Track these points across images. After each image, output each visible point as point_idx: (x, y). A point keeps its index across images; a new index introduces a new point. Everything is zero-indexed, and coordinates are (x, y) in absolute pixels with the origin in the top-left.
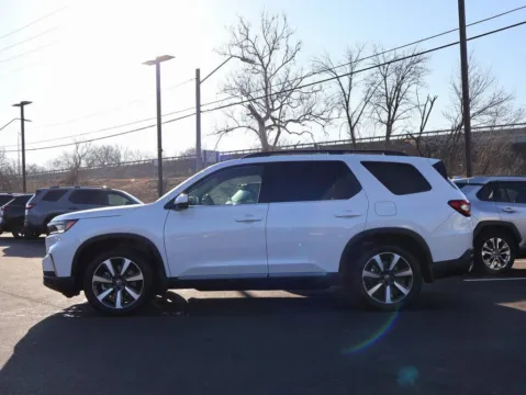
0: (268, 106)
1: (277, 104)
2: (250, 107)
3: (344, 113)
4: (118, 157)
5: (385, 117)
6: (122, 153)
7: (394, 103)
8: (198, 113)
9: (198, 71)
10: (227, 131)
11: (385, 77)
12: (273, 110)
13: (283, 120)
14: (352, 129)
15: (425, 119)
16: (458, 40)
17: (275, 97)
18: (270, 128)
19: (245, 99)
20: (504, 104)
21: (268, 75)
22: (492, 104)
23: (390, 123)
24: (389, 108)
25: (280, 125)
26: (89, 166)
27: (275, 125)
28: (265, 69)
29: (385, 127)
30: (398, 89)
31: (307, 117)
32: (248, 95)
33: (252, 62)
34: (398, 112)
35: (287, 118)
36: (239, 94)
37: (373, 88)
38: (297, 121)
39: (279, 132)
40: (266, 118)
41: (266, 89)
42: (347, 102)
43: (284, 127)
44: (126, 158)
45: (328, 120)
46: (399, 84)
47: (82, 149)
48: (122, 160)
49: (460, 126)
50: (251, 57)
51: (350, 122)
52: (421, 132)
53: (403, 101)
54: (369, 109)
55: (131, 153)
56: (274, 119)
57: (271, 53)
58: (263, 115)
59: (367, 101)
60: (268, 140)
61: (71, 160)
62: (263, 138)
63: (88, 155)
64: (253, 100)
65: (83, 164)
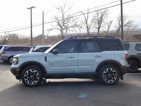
0: (63, 22)
1: (66, 22)
2: (58, 23)
3: (86, 25)
4: (17, 37)
5: (97, 26)
6: (19, 36)
7: (100, 23)
8: (43, 24)
9: (43, 11)
10: (51, 30)
11: (98, 15)
12: (65, 24)
13: (68, 27)
14: (88, 30)
15: (109, 27)
16: (120, 4)
17: (65, 20)
19: (56, 20)
20: (131, 23)
21: (64, 13)
22: (128, 24)
23: (99, 28)
24: (99, 24)
25: (67, 28)
26: (9, 39)
27: (65, 28)
28: (63, 11)
29: (97, 29)
30: (101, 18)
31: (75, 26)
33: (59, 9)
34: (101, 25)
35: (69, 26)
36: (55, 19)
37: (94, 18)
38: (72, 27)
39: (67, 30)
40: (63, 26)
41: (63, 17)
42: (87, 22)
43: (68, 29)
44: (20, 37)
45: (81, 27)
46: (102, 17)
47: (7, 34)
48: (19, 38)
49: (119, 30)
51: (87, 28)
52: (108, 31)
53: (103, 22)
54: (93, 24)
55: (21, 36)
56: (65, 26)
57: (64, 6)
58: (62, 25)
59: (92, 22)
61: (3, 38)
62: (62, 32)
63: (8, 36)
64: (59, 20)
65: (7, 39)
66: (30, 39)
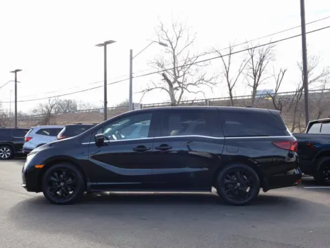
0: (175, 74)
1: (181, 73)
2: (164, 75)
4: (75, 107)
5: (252, 84)
6: (78, 104)
7: (258, 74)
8: (131, 77)
9: (131, 51)
10: (148, 90)
11: (252, 56)
12: (178, 77)
13: (185, 83)
14: (230, 90)
15: (278, 84)
16: (301, 33)
17: (180, 68)
18: (176, 88)
19: (160, 69)
21: (176, 54)
22: (322, 75)
23: (255, 86)
24: (255, 76)
25: (182, 87)
26: (56, 113)
27: (180, 87)
28: (174, 50)
30: (261, 64)
31: (201, 82)
32: (162, 67)
33: (165, 45)
34: (260, 79)
35: (187, 83)
36: (156, 66)
38: (195, 84)
39: (182, 92)
40: (174, 82)
41: (174, 63)
42: (227, 72)
43: (186, 88)
44: (80, 108)
45: (214, 84)
46: (261, 61)
47: (53, 102)
48: (78, 108)
49: (301, 89)
50: (164, 42)
51: (229, 85)
52: (276, 93)
55: (84, 105)
56: (179, 83)
57: (178, 39)
58: (172, 80)
59: (240, 72)
60: (175, 97)
61: (45, 109)
62: (172, 96)
63: (56, 106)
64: (166, 70)
65: (53, 112)
66: (102, 111)
